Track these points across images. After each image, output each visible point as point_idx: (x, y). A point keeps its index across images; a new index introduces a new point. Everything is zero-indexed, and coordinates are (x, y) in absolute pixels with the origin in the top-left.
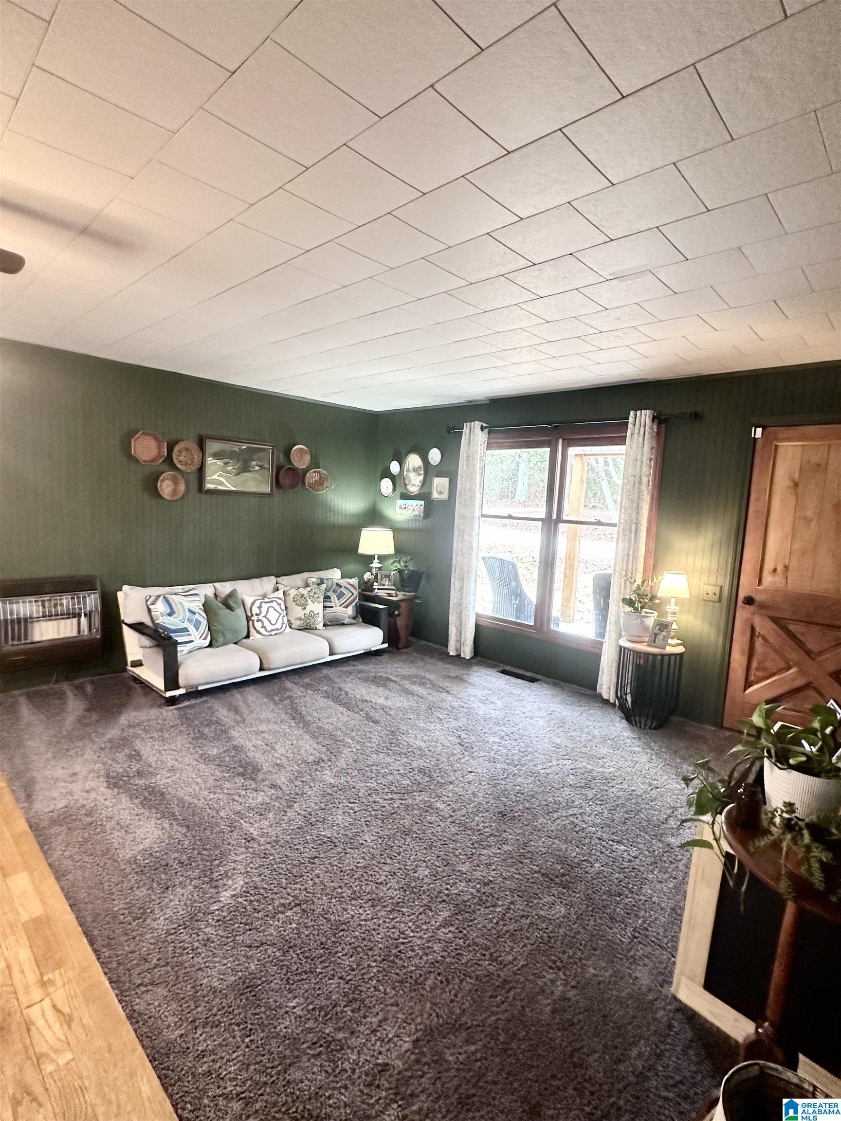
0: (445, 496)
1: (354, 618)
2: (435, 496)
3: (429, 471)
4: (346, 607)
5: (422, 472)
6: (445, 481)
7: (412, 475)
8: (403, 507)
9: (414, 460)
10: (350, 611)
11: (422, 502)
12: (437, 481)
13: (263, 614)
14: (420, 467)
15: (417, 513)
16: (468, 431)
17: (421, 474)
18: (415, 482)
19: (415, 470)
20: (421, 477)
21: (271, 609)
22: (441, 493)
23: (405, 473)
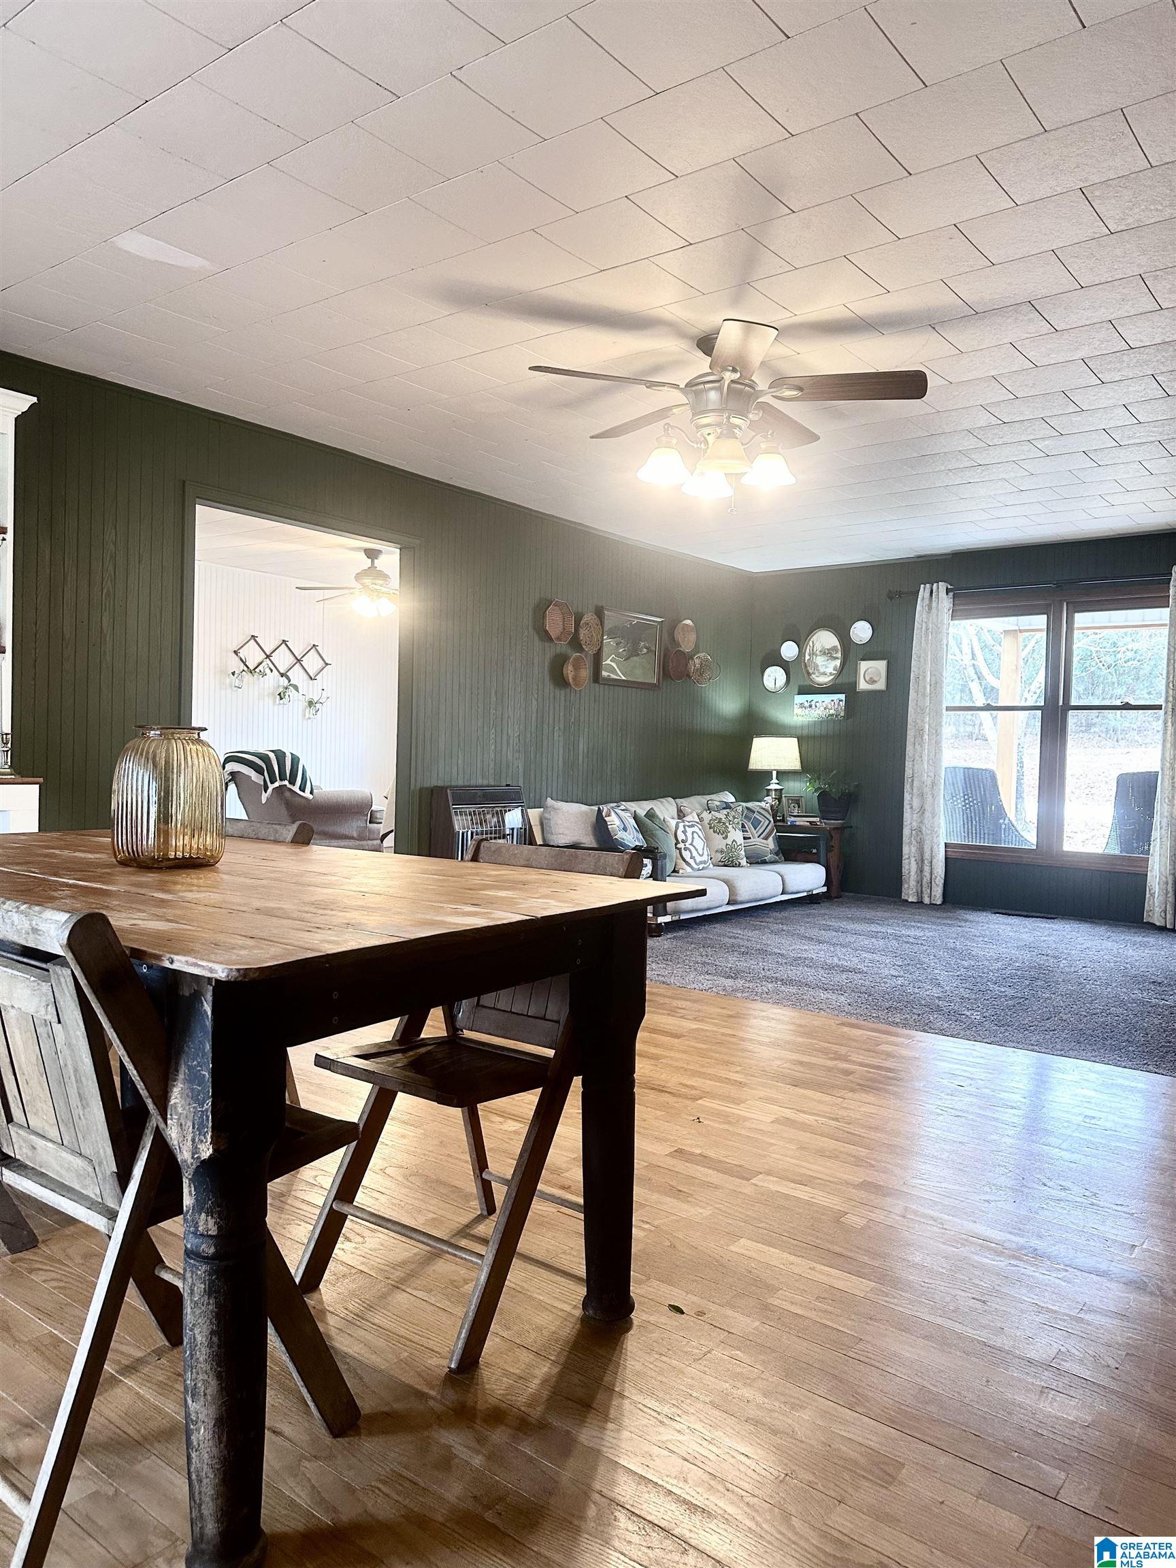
0: (881, 685)
1: (777, 854)
2: (863, 685)
3: (850, 653)
4: (766, 838)
5: (839, 655)
6: (881, 666)
7: (820, 660)
8: (807, 705)
9: (825, 639)
10: (771, 844)
11: (843, 697)
12: (864, 666)
13: (689, 841)
14: (834, 649)
15: (832, 712)
16: (927, 594)
17: (837, 658)
18: (825, 669)
19: (828, 653)
20: (838, 663)
21: (695, 834)
22: (872, 681)
23: (807, 657)
